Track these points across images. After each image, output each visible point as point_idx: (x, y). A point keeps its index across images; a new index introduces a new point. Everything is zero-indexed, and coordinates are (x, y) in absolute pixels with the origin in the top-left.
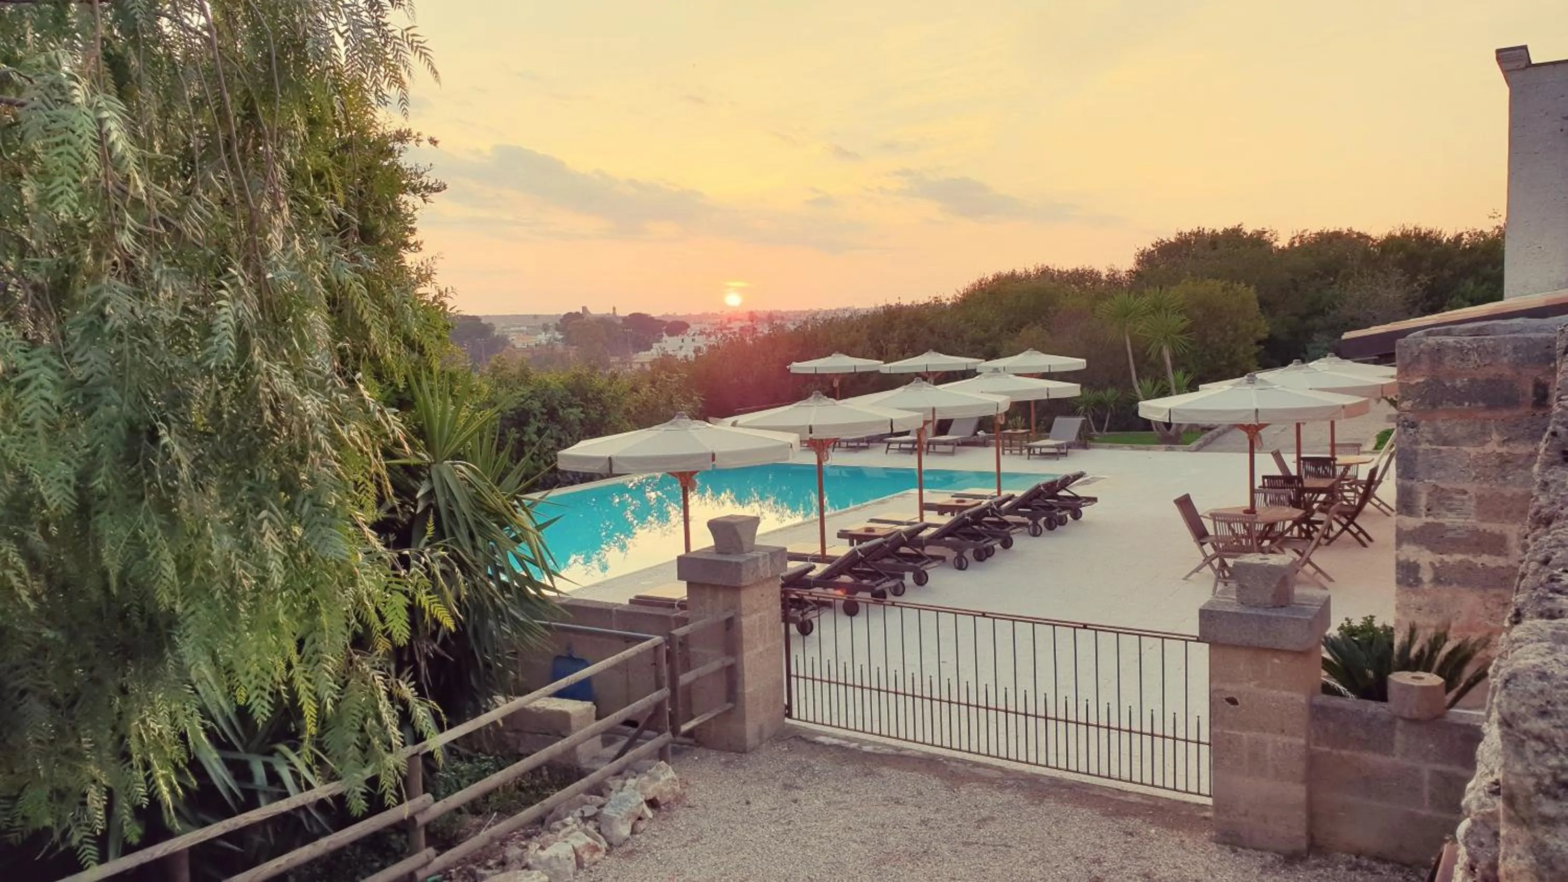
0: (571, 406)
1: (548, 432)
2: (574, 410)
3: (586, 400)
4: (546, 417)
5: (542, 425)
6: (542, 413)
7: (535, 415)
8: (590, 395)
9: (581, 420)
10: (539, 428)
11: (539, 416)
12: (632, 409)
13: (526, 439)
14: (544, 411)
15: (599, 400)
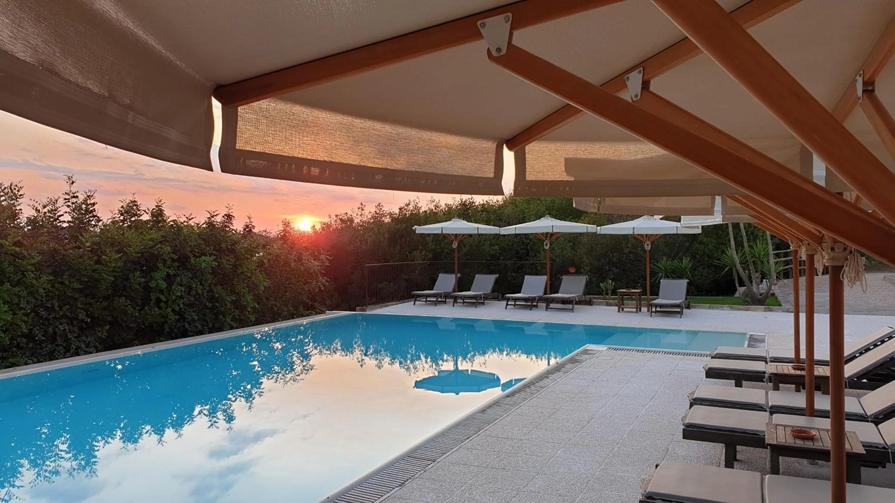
0: (204, 254)
1: (178, 279)
2: (207, 259)
3: (219, 250)
4: (177, 264)
5: (171, 272)
6: (173, 260)
7: (165, 261)
8: (223, 245)
9: (213, 269)
10: (168, 275)
11: (169, 262)
12: (266, 261)
13: (153, 284)
14: (176, 257)
15: (233, 251)
